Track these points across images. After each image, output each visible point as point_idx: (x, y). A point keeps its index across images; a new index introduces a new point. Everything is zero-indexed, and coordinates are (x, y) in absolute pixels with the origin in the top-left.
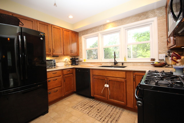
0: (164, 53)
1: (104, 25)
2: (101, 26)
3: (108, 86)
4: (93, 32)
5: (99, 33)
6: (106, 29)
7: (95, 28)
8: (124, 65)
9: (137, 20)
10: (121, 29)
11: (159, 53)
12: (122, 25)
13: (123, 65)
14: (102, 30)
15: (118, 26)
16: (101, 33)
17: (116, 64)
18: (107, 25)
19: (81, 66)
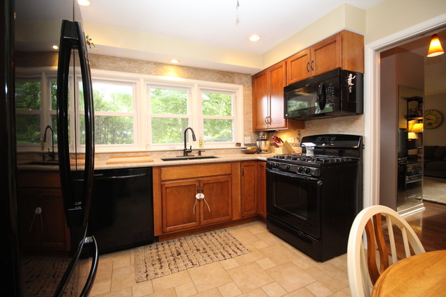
0: (249, 136)
1: (158, 65)
2: (148, 62)
3: (202, 196)
4: (122, 70)
5: (142, 77)
6: (161, 74)
7: (130, 60)
8: (203, 154)
9: (220, 80)
10: (193, 85)
11: (245, 136)
12: (198, 79)
13: (200, 154)
14: (150, 73)
15: (190, 78)
16: (145, 80)
17: (189, 154)
18: (165, 67)
19: (107, 164)
